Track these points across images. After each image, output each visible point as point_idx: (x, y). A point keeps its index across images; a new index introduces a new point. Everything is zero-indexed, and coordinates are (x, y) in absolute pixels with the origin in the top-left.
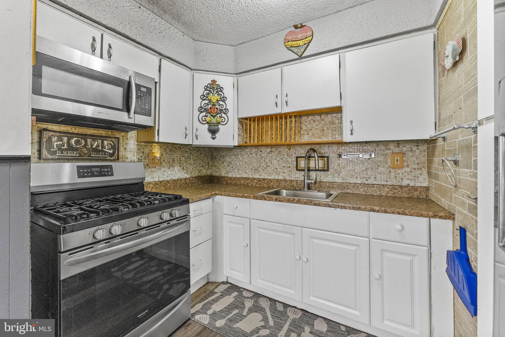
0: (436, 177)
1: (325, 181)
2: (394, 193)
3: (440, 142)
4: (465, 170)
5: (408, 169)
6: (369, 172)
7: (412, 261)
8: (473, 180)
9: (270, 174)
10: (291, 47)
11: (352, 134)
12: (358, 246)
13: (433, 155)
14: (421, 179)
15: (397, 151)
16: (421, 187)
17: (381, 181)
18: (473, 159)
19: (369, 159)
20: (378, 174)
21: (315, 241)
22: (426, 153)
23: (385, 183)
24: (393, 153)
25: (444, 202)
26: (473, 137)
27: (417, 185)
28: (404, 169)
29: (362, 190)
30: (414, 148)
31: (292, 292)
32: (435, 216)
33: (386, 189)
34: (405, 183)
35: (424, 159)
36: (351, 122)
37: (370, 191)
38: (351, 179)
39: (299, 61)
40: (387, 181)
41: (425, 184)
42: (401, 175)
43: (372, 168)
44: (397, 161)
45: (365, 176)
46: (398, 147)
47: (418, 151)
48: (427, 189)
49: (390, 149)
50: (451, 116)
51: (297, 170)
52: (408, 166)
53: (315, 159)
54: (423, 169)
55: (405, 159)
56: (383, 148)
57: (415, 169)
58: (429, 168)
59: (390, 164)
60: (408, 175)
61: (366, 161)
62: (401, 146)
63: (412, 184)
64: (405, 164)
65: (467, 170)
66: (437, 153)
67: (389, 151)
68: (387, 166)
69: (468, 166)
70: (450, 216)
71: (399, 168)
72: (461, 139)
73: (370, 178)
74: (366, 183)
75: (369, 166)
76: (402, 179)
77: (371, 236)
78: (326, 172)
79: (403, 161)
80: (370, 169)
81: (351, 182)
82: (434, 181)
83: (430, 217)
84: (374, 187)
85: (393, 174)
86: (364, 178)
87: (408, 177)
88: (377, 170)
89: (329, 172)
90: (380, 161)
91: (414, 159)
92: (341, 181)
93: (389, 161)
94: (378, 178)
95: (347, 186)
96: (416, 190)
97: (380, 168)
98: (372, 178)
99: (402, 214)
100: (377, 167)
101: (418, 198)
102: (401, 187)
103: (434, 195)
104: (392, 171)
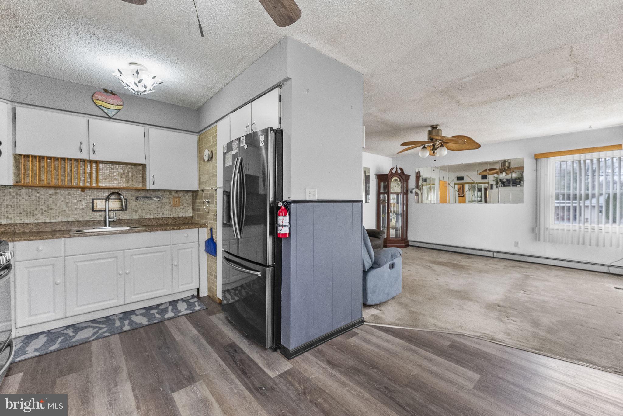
0: (198, 210)
1: (123, 218)
2: (175, 222)
3: (200, 193)
4: (212, 205)
5: (182, 207)
6: (159, 210)
7: (191, 251)
8: (215, 208)
9: (53, 217)
10: (101, 106)
11: (153, 184)
12: (165, 251)
13: (196, 199)
14: (189, 212)
15: (176, 196)
16: (189, 217)
17: (167, 215)
18: (215, 201)
19: (159, 201)
20: (165, 210)
21: (135, 257)
22: (191, 198)
23: (169, 216)
24: (174, 197)
25: (202, 221)
26: (215, 192)
27: (187, 216)
28: (180, 207)
29: (155, 222)
30: (186, 195)
31: (116, 301)
32: (200, 227)
33: (170, 220)
34: (181, 215)
35: (190, 201)
36: (153, 176)
37: (160, 222)
38: (146, 216)
39: (108, 119)
40: (170, 215)
41: (191, 215)
42: (178, 210)
43: (161, 207)
44: (176, 202)
45: (156, 212)
46: (177, 193)
47: (187, 196)
48: (192, 217)
49: (172, 194)
50: (206, 181)
51: (93, 211)
52: (182, 205)
53: (122, 200)
54: (190, 207)
55: (181, 201)
56: (168, 193)
57: (186, 207)
58: (193, 205)
59: (172, 204)
60: (182, 210)
61: (157, 202)
62: (178, 192)
63: (184, 216)
64: (181, 204)
65: (213, 205)
66: (198, 197)
67: (171, 196)
68: (170, 205)
69: (213, 204)
70: (206, 226)
71: (177, 206)
72: (210, 192)
73: (159, 214)
74: (157, 217)
75: (159, 206)
76: (179, 213)
77: (172, 244)
78: (125, 211)
79: (180, 202)
80: (160, 208)
81: (146, 218)
82: (196, 212)
83: (198, 228)
84: (163, 219)
85: (174, 210)
86: (156, 214)
87: (182, 212)
88: (164, 208)
89: (127, 212)
90: (166, 202)
91: (185, 200)
92: (137, 218)
93: (171, 202)
94: (165, 213)
95: (144, 221)
96: (187, 219)
97: (166, 207)
98: (161, 213)
99: (188, 228)
100: (164, 206)
101: (188, 223)
102: (179, 218)
103: (196, 219)
104: (174, 208)
